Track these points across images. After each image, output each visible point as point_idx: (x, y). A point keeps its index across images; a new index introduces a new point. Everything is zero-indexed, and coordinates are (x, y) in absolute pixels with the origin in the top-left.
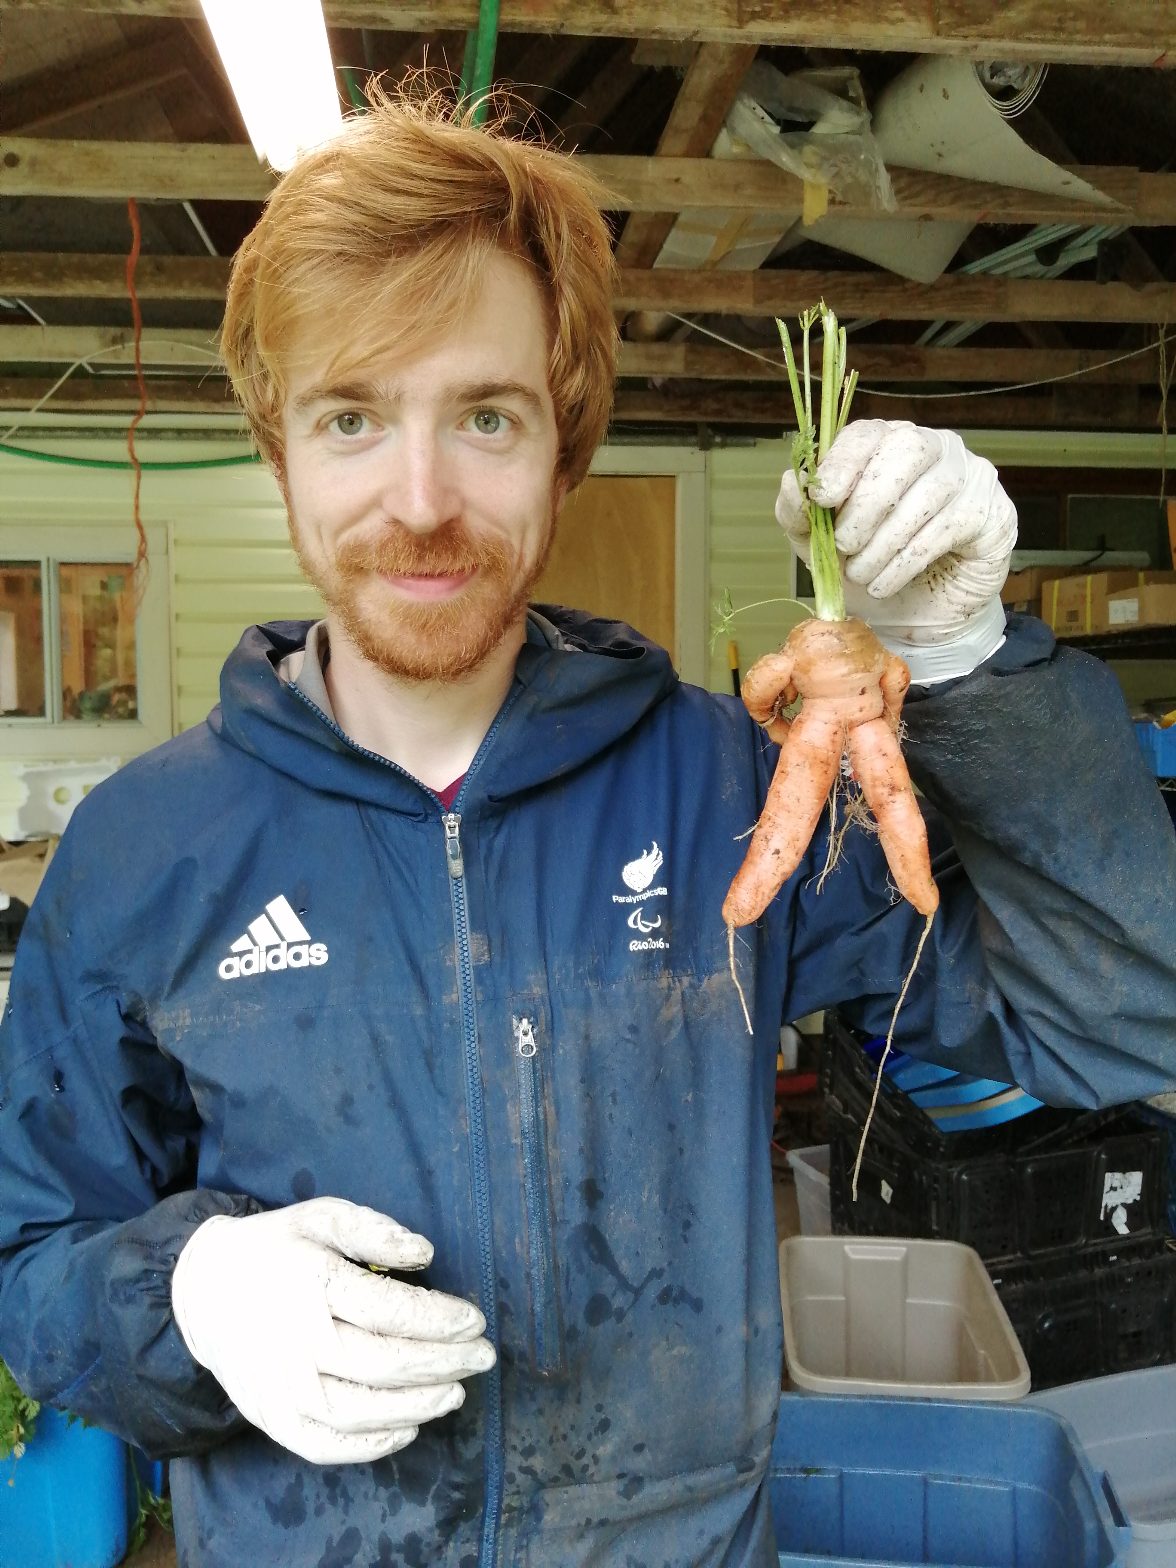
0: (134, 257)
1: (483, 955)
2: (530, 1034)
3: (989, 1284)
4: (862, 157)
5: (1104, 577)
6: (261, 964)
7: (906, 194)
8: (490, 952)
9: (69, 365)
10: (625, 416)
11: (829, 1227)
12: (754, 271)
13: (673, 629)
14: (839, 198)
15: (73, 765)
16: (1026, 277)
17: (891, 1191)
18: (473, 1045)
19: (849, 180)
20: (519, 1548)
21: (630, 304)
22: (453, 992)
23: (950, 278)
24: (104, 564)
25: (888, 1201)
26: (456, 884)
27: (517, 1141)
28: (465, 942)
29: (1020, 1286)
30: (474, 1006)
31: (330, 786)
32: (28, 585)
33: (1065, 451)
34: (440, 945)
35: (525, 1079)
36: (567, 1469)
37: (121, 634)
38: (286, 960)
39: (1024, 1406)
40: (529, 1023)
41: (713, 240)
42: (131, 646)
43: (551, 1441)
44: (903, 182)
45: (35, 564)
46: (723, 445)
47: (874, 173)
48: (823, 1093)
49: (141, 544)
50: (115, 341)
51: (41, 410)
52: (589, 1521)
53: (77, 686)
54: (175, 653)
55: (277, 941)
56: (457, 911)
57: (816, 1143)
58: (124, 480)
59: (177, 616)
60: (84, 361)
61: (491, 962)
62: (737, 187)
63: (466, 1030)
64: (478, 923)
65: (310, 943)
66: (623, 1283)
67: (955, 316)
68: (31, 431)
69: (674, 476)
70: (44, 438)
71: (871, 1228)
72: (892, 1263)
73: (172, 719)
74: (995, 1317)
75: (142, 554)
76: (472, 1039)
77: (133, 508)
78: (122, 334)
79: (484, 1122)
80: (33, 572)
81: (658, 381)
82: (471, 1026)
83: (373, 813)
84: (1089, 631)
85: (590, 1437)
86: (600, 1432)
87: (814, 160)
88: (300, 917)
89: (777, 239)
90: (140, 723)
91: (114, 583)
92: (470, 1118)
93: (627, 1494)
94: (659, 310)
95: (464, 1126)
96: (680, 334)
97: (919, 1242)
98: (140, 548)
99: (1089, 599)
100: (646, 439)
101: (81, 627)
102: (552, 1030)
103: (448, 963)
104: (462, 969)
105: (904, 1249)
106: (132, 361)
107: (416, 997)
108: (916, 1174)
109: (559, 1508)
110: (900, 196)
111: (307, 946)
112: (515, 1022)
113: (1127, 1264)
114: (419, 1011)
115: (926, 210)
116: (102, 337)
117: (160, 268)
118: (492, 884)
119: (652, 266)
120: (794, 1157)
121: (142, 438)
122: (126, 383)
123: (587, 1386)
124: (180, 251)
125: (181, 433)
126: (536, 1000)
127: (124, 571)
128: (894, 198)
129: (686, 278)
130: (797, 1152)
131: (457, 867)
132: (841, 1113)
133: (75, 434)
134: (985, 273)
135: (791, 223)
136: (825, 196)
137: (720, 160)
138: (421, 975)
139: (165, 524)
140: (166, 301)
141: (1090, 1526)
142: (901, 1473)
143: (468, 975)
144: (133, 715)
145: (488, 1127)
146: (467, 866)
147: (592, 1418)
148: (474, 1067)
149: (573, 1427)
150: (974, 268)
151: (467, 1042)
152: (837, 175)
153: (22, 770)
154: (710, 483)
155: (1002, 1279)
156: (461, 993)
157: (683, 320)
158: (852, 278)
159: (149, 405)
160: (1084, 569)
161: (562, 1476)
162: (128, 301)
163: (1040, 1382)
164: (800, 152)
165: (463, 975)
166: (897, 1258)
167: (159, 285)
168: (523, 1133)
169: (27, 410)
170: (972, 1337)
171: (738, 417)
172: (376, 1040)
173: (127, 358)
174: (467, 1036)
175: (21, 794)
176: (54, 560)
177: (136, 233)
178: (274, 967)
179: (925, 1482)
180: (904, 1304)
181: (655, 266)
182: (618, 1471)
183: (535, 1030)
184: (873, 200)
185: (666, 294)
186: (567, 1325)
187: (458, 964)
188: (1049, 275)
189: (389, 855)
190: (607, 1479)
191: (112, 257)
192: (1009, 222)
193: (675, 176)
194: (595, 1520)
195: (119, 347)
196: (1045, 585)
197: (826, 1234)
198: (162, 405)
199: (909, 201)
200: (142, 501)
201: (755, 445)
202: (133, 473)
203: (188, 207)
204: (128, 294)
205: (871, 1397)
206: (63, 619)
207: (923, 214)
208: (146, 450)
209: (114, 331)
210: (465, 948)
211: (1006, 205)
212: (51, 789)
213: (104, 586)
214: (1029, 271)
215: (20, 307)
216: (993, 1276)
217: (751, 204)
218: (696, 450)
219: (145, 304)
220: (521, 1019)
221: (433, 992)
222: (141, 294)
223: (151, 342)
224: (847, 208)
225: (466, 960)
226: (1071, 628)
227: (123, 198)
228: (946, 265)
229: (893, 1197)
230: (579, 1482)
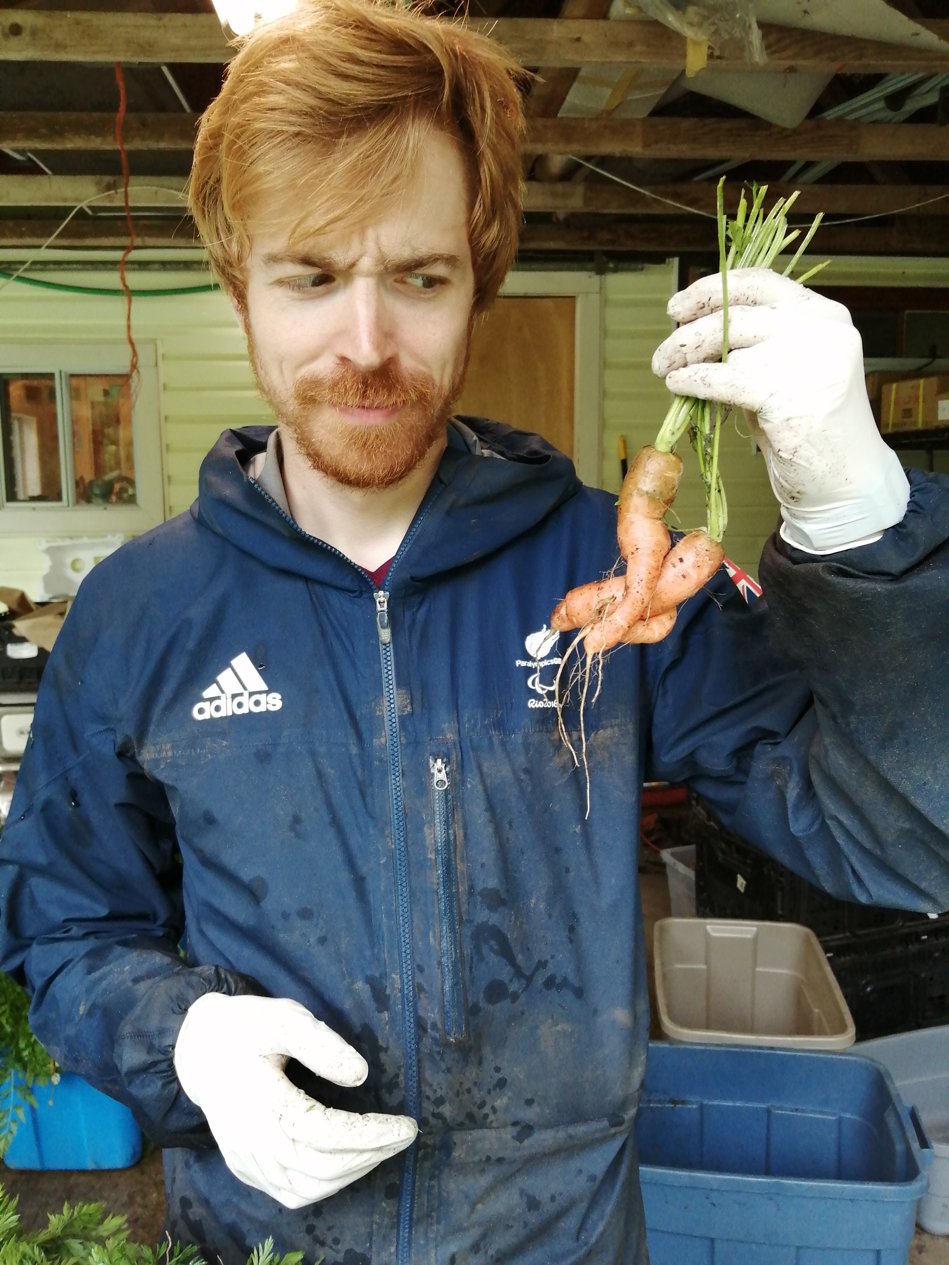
0: (121, 115)
1: (406, 707)
2: (444, 771)
3: (823, 957)
4: (738, 15)
5: (934, 380)
6: (228, 709)
7: (774, 48)
8: (412, 704)
9: (73, 208)
10: (532, 245)
11: (694, 910)
12: (643, 120)
13: (572, 428)
14: (717, 53)
15: (85, 540)
16: (875, 122)
17: (745, 882)
18: (398, 779)
19: (726, 36)
20: (433, 1177)
21: (539, 149)
22: (381, 737)
23: (811, 124)
24: (107, 376)
25: (742, 890)
26: (385, 649)
27: (432, 856)
28: (392, 696)
29: (848, 958)
30: (399, 747)
31: (284, 564)
32: (45, 395)
33: (904, 273)
34: (371, 698)
35: (438, 806)
36: (470, 1116)
37: (122, 433)
38: (249, 706)
39: (850, 1054)
40: (442, 762)
41: (608, 92)
42: (130, 444)
43: (458, 1094)
44: (772, 38)
45: (50, 376)
46: (615, 270)
47: (747, 29)
48: (691, 805)
49: (133, 358)
50: (109, 187)
51: (49, 247)
52: (488, 1159)
53: (89, 476)
54: (165, 448)
55: (241, 690)
56: (386, 670)
57: (685, 843)
58: (118, 305)
59: (166, 418)
60: (84, 205)
61: (413, 712)
62: (631, 44)
63: (393, 767)
64: (402, 681)
65: (267, 692)
66: (518, 972)
67: (812, 157)
68: (44, 265)
69: (574, 297)
70: (55, 270)
71: (728, 911)
72: (745, 939)
73: (164, 502)
74: (828, 984)
75: (134, 366)
76: (397, 774)
77: (125, 328)
78: (115, 181)
79: (405, 841)
80: (48, 382)
81: (561, 215)
82: (396, 764)
83: (319, 589)
84: (920, 426)
85: (489, 1092)
86: (498, 1089)
87: (695, 19)
88: (259, 672)
89: (662, 91)
90: (139, 506)
91: (114, 392)
92: (395, 836)
93: (520, 1138)
94: (561, 153)
95: (390, 844)
96: (580, 174)
97: (768, 924)
98: (132, 361)
99: (921, 400)
100: (551, 266)
101: (91, 428)
102: (463, 767)
103: (378, 713)
104: (389, 718)
105: (755, 929)
106: (123, 204)
107: (352, 740)
108: (765, 870)
109: (464, 1147)
110: (769, 51)
111: (265, 695)
112: (431, 762)
113: (936, 942)
114: (354, 750)
115: (793, 63)
116: (98, 184)
117: (144, 124)
118: (414, 648)
119: (556, 116)
120: (666, 855)
121: (134, 270)
122: (119, 223)
123: (487, 1051)
124: (161, 108)
125: (166, 265)
126: (449, 744)
127: (120, 381)
128: (765, 53)
129: (586, 125)
130: (669, 850)
131: (385, 635)
132: (706, 822)
133: (79, 267)
134: (840, 120)
135: (675, 77)
136: (705, 51)
137: (615, 21)
138: (356, 722)
139: (154, 341)
140: (151, 152)
141: (899, 1147)
142: (750, 1105)
143: (394, 723)
144: (132, 500)
145: (410, 844)
146: (393, 634)
147: (491, 1077)
148: (398, 796)
149: (475, 1084)
150: (831, 114)
151: (393, 777)
152: (716, 32)
153: (44, 545)
154: (605, 302)
155: (834, 953)
156: (389, 738)
157: (584, 163)
158: (727, 124)
159: (138, 241)
160: (917, 373)
161: (467, 1122)
162: (117, 152)
163: (862, 1035)
164: (684, 12)
165: (390, 723)
166: (749, 936)
167: (143, 138)
168: (437, 851)
169: (39, 247)
170: (809, 1000)
171: (628, 246)
172: (320, 775)
173: (119, 202)
174: (393, 772)
175: (45, 564)
176: (65, 373)
177: (122, 92)
178: (239, 712)
179: (768, 1111)
180: (754, 972)
181: (559, 115)
182: (513, 1120)
183: (448, 769)
184: (746, 54)
185: (568, 139)
186: (470, 1004)
187: (386, 714)
188: (896, 119)
189: (331, 624)
190: (504, 1126)
191: (106, 115)
192: (862, 71)
193: (577, 36)
194: (494, 1158)
195: (113, 192)
196: (885, 388)
197: (692, 916)
198: (150, 241)
199: (777, 55)
200: (133, 322)
201: (642, 269)
202: (125, 299)
203: (165, 69)
204: (118, 147)
205: (727, 1045)
206: (74, 422)
207: (787, 67)
208: (136, 279)
209: (107, 179)
210: (392, 701)
211: (860, 57)
212: (69, 561)
213: (106, 393)
214: (879, 116)
215: (30, 159)
216: (826, 950)
217: (642, 60)
218: (592, 274)
219: (131, 154)
220: (436, 761)
221: (366, 736)
222: (126, 147)
223: (138, 188)
224: (724, 63)
225: (393, 711)
226: (905, 424)
227: (112, 63)
228: (805, 112)
229: (747, 887)
230: (481, 1127)
